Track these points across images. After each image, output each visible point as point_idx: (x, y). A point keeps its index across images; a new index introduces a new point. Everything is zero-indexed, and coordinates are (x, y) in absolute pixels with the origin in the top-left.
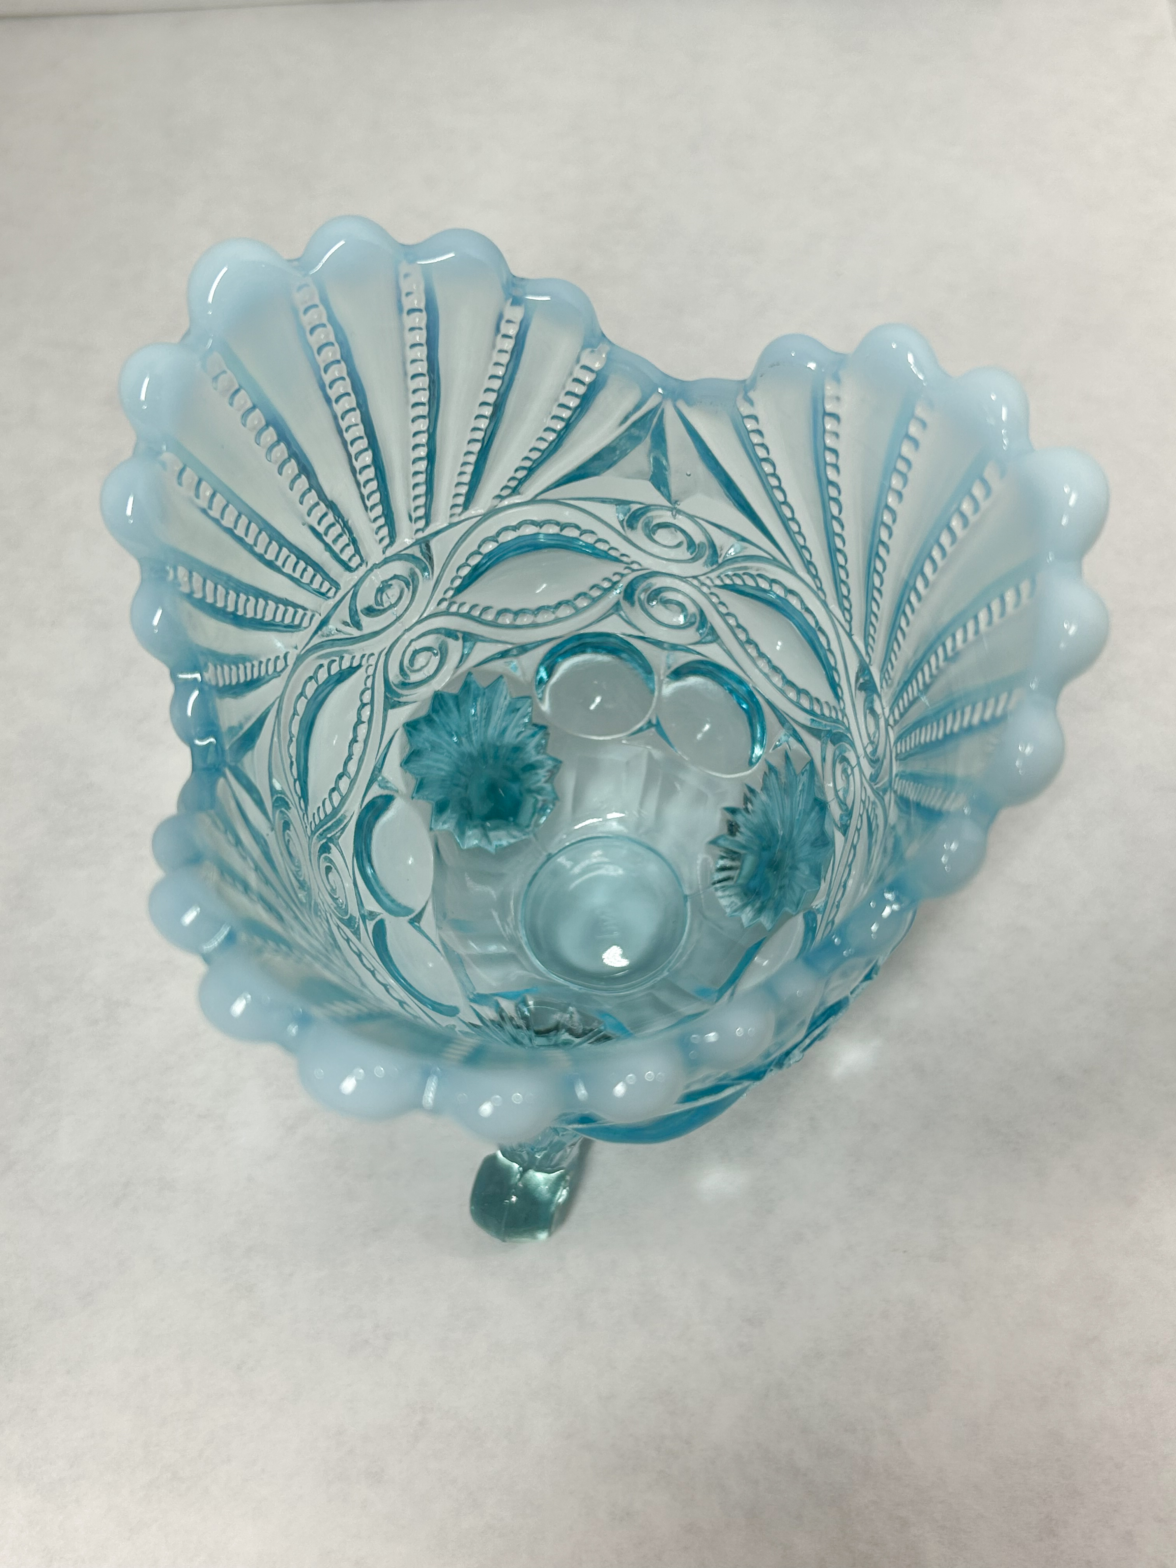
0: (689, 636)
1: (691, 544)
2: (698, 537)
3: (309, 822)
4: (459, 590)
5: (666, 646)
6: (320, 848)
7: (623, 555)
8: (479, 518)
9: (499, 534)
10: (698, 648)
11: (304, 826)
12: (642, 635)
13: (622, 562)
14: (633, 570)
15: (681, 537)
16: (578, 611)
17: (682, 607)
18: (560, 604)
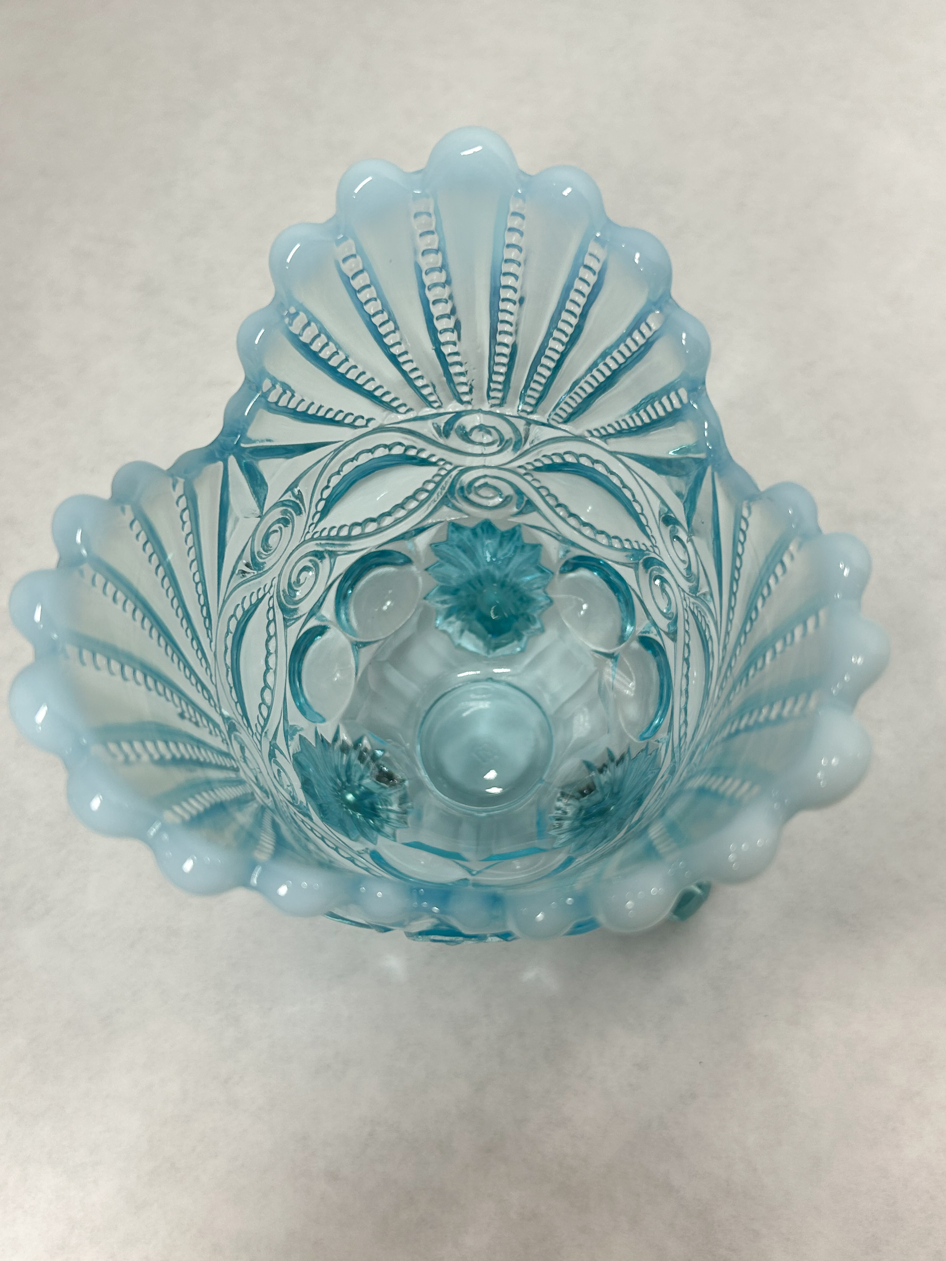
0: (663, 623)
1: (689, 568)
2: (694, 569)
3: (315, 530)
4: (538, 469)
5: (650, 618)
6: (314, 551)
7: (653, 536)
8: (571, 435)
9: (581, 455)
10: (665, 637)
11: (306, 531)
12: (640, 596)
13: (651, 540)
14: (654, 552)
15: (686, 559)
16: (611, 547)
17: (670, 603)
18: (602, 532)
